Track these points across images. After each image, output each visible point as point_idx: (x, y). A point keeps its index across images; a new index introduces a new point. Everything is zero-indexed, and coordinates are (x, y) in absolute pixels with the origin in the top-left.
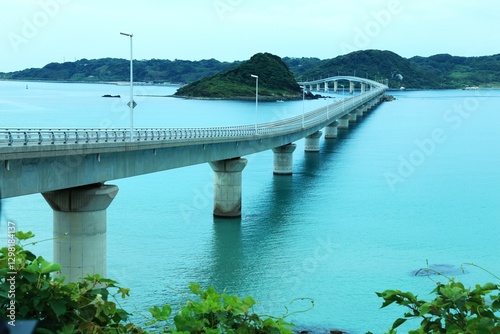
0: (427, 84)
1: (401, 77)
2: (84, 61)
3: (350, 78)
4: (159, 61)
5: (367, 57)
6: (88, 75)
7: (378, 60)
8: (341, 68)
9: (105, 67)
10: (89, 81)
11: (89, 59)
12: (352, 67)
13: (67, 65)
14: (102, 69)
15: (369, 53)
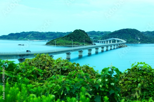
0: (150, 41)
1: (139, 39)
2: (23, 32)
3: (116, 39)
4: (51, 32)
5: (126, 31)
6: (24, 38)
7: (130, 32)
8: (116, 35)
9: (31, 35)
10: (24, 40)
11: (25, 32)
12: (121, 35)
13: (17, 34)
14: (30, 36)
15: (127, 30)
